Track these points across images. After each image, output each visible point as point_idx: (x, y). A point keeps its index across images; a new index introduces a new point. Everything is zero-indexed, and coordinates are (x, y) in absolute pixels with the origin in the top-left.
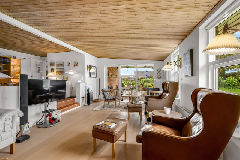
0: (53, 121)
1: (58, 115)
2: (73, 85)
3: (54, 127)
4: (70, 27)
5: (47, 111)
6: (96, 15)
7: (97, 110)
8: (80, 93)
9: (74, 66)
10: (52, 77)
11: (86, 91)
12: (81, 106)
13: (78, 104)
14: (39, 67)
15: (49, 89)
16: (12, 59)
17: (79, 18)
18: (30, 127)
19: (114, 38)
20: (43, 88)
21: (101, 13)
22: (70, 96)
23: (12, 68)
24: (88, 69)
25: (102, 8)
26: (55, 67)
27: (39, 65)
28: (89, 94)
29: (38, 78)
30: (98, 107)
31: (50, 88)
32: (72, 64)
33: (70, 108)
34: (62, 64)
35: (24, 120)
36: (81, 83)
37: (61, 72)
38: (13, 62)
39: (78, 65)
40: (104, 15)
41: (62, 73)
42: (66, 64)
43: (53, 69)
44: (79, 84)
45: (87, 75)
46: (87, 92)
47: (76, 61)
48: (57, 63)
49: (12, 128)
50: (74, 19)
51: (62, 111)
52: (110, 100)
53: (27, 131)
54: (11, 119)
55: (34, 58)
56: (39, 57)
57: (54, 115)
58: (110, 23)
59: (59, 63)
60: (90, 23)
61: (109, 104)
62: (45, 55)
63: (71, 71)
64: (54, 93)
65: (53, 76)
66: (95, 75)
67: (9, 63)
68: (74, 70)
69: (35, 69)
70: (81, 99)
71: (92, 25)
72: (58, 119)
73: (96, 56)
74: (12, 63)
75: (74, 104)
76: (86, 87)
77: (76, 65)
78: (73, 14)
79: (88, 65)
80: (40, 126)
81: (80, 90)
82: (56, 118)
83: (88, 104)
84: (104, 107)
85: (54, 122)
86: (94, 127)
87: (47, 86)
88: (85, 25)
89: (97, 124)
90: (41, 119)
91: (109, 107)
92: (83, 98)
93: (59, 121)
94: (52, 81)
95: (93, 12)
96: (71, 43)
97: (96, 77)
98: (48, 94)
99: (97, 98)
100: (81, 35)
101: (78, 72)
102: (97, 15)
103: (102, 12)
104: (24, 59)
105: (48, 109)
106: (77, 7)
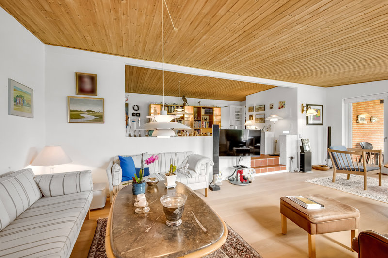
0: (244, 179)
1: (251, 175)
2: (277, 137)
3: (244, 187)
4: (262, 59)
5: (238, 166)
6: (292, 30)
7: (316, 183)
8: (287, 150)
9: (279, 108)
10: (250, 126)
11: (298, 147)
12: (287, 171)
13: (283, 166)
14: (238, 115)
15: (247, 141)
16: (214, 109)
17: (268, 44)
18: (222, 180)
19: (344, 46)
20: (241, 139)
21: (298, 24)
22: (272, 153)
23: (214, 118)
24: (303, 111)
25: (296, 18)
26: (254, 113)
27: (238, 112)
28: (304, 153)
29: (236, 128)
30: (321, 178)
31: (249, 140)
32: (276, 105)
33: (270, 171)
34: (262, 108)
35: (216, 171)
36: (288, 134)
37: (261, 118)
38: (216, 112)
39: (286, 106)
40: (304, 23)
41: (263, 120)
42: (268, 107)
43: (252, 116)
44: (285, 135)
45: (301, 121)
46: (300, 150)
47: (282, 100)
48: (257, 107)
49: (206, 174)
50: (263, 48)
51: (257, 172)
52: (353, 170)
53: (219, 183)
54: (205, 166)
55: (234, 105)
56: (238, 102)
57: (246, 173)
58: (321, 29)
59: (259, 107)
60: (287, 43)
61: (348, 178)
62: (243, 99)
63: (274, 116)
64: (252, 147)
65: (252, 125)
66: (320, 120)
67: (212, 113)
68: (278, 115)
69: (234, 116)
70: (288, 160)
71: (291, 44)
72: (250, 180)
73: (321, 85)
74: (214, 113)
75: (278, 165)
76: (297, 141)
77: (282, 107)
78: (260, 43)
79: (302, 104)
80: (231, 182)
81: (287, 145)
82: (248, 178)
83: (301, 170)
84: (333, 182)
85: (244, 181)
86: (281, 199)
87: (245, 138)
88: (280, 49)
89: (287, 197)
90: (232, 175)
91: (347, 185)
92: (292, 158)
93: (250, 182)
94: (251, 131)
95: (284, 28)
96: (270, 77)
97: (322, 125)
98: (245, 147)
99: (324, 163)
100: (281, 63)
101: (285, 118)
102: (293, 28)
103: (298, 22)
104: (225, 107)
105: (239, 164)
106: (261, 34)
